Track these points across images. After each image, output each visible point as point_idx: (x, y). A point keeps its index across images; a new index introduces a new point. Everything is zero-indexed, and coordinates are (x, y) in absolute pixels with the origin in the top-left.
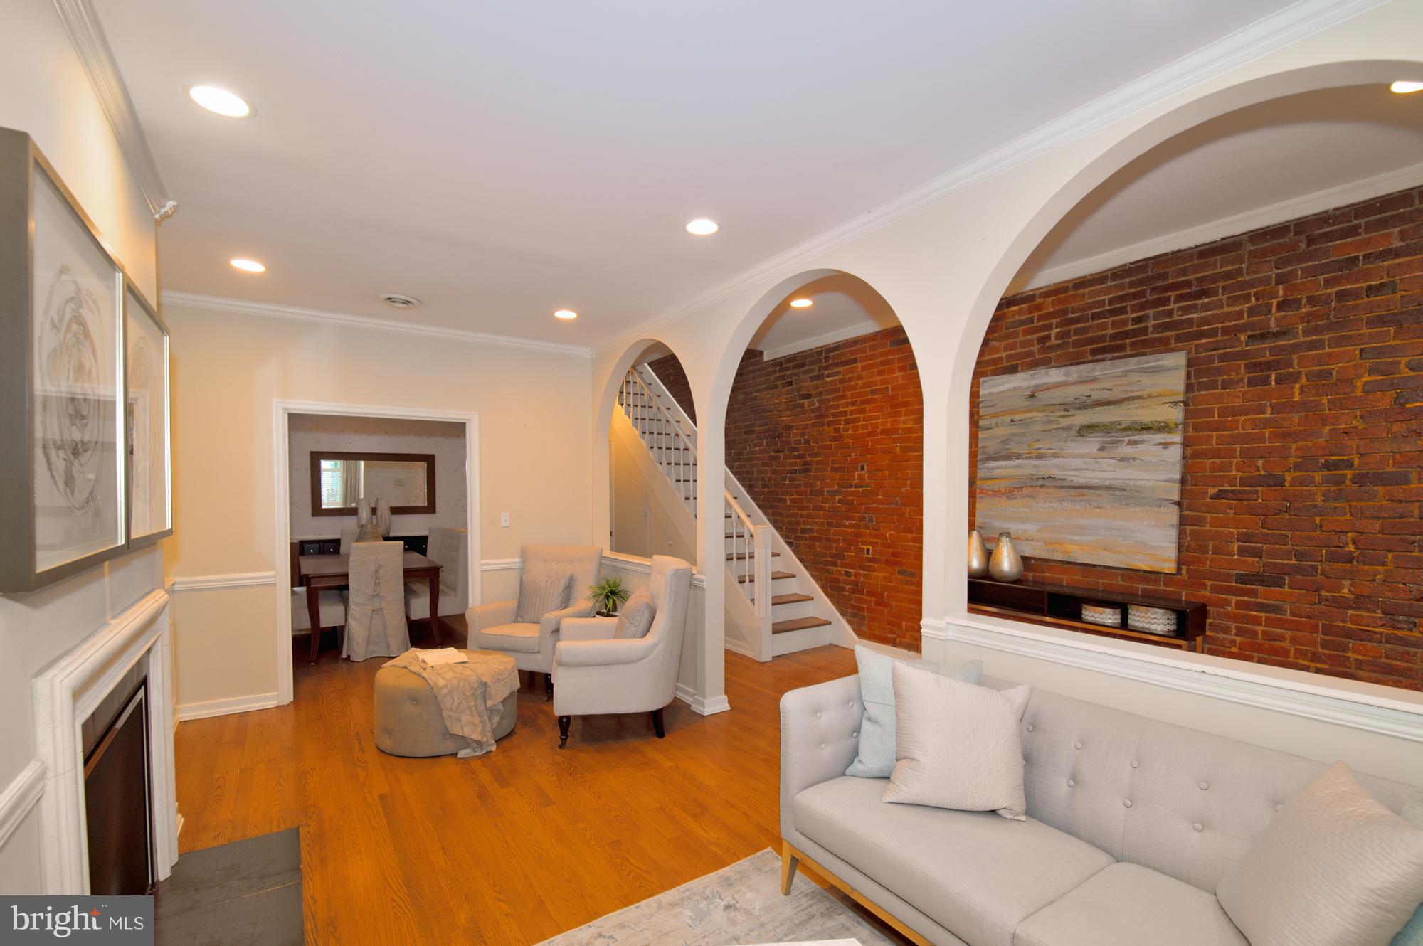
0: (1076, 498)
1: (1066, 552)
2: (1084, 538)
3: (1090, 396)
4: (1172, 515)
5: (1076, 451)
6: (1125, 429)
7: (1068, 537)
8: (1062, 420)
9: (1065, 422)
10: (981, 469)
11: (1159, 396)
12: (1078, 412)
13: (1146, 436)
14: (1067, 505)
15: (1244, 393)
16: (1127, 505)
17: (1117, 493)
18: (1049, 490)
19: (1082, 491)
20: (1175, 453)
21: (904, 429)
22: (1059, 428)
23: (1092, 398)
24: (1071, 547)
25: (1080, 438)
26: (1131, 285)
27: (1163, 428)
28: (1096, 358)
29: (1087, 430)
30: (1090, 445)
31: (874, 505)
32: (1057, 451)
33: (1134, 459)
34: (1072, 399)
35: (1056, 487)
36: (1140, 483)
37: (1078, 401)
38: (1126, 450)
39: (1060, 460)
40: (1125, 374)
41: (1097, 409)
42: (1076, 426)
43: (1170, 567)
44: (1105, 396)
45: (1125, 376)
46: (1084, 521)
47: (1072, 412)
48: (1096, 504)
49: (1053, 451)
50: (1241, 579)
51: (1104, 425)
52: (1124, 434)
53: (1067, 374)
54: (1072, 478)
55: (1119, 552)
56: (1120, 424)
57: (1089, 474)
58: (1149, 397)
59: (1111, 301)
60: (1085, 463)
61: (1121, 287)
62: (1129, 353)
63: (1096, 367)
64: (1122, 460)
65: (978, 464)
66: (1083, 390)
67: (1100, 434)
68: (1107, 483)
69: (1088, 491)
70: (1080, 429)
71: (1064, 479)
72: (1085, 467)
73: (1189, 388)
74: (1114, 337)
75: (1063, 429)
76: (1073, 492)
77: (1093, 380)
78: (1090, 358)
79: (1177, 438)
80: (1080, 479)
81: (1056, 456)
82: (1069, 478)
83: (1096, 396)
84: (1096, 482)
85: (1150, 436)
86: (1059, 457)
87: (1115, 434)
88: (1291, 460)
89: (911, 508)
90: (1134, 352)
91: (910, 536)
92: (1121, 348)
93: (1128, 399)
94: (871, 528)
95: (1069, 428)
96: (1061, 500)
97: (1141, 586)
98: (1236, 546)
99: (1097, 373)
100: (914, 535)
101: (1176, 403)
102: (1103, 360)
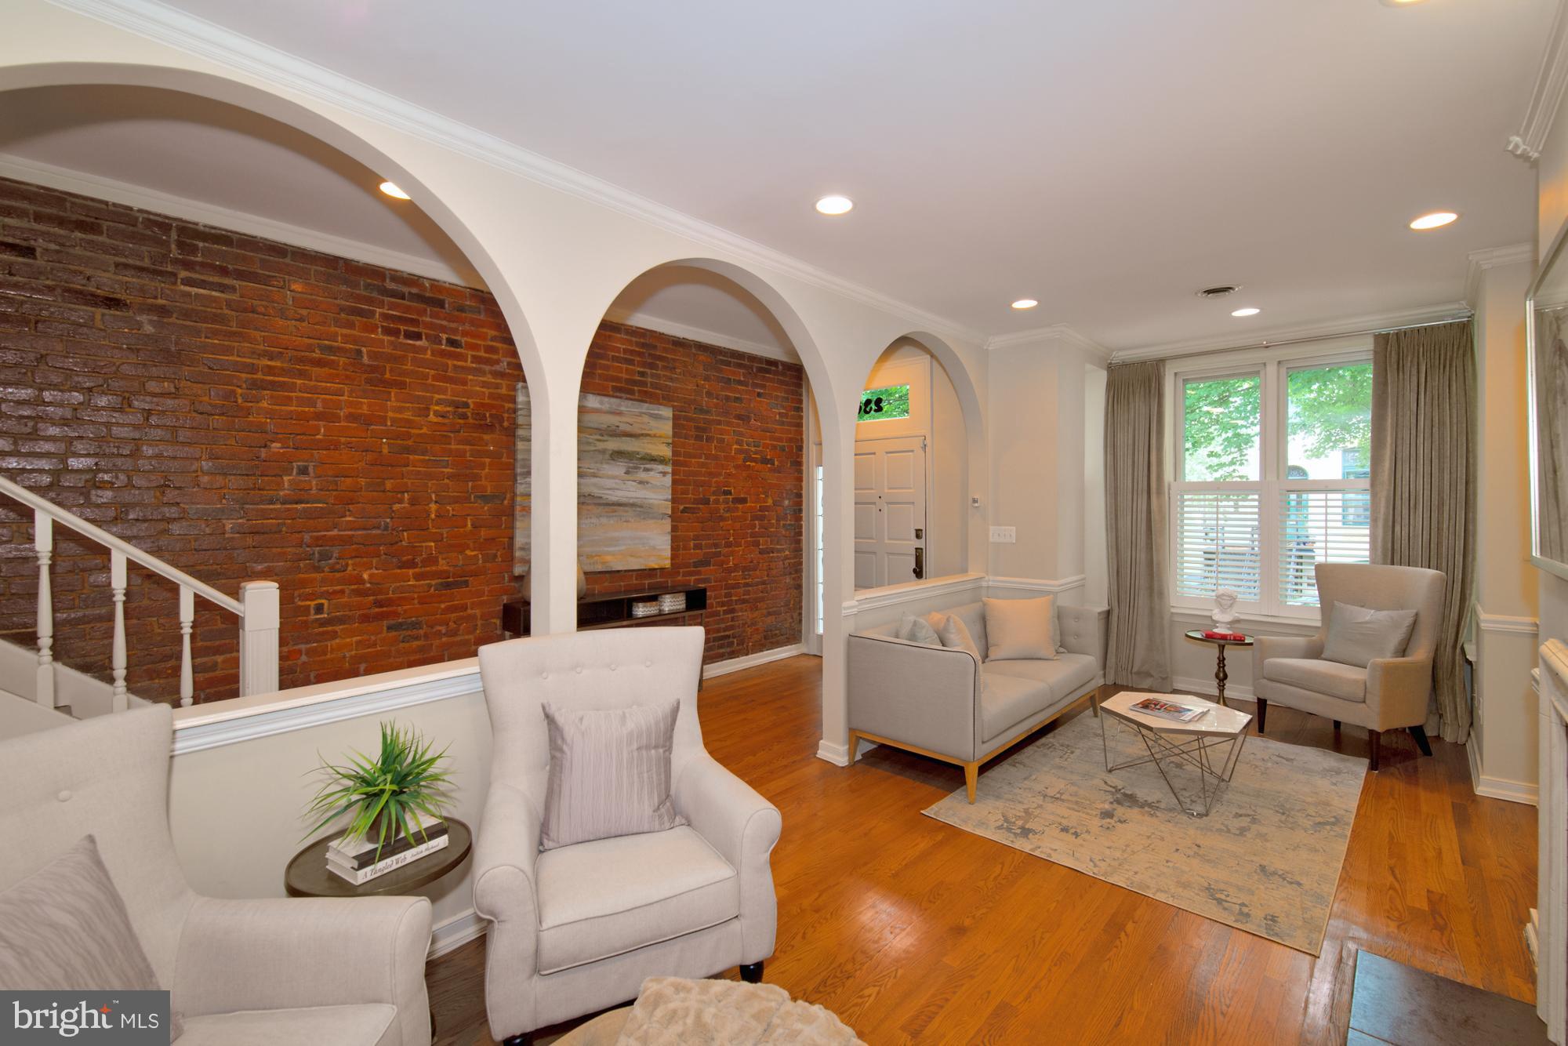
0: (611, 514)
1: (603, 563)
2: (617, 549)
3: (618, 426)
4: (667, 525)
5: (610, 473)
6: (643, 459)
7: (606, 549)
8: (598, 443)
9: (601, 446)
10: (521, 484)
11: (660, 437)
12: (610, 438)
13: (654, 466)
14: (604, 520)
15: (694, 444)
16: (644, 519)
17: (638, 509)
18: (590, 507)
19: (615, 507)
20: (668, 480)
21: (394, 420)
22: (595, 450)
23: (620, 428)
24: (609, 558)
25: (612, 462)
26: (637, 344)
27: (662, 461)
28: (615, 394)
29: (618, 455)
30: (618, 469)
31: (335, 532)
32: (595, 471)
33: (647, 483)
34: (605, 426)
35: (595, 504)
36: (651, 501)
37: (610, 429)
38: (642, 475)
39: (598, 479)
40: (641, 414)
41: (624, 438)
42: (609, 450)
43: (667, 563)
44: (628, 429)
45: (640, 416)
46: (616, 534)
47: (605, 438)
48: (623, 519)
49: (592, 471)
50: (695, 565)
51: (628, 453)
52: (641, 462)
53: (601, 403)
54: (608, 497)
55: (641, 557)
56: (638, 454)
57: (620, 493)
58: (655, 436)
59: (625, 351)
60: (616, 483)
61: (630, 342)
62: (636, 397)
63: (622, 403)
64: (641, 482)
65: (518, 478)
66: (613, 420)
67: (626, 460)
68: (631, 501)
69: (619, 508)
70: (612, 454)
71: (601, 497)
72: (617, 487)
73: (675, 435)
74: (628, 381)
75: (599, 451)
76: (607, 509)
77: (620, 414)
78: (611, 393)
79: (669, 469)
80: (614, 497)
81: (594, 476)
82: (605, 497)
83: (624, 427)
84: (624, 500)
85: (655, 466)
86: (597, 477)
87: (636, 462)
88: (712, 489)
89: (410, 532)
90: (640, 398)
91: (411, 571)
92: (631, 392)
93: (642, 435)
94: (326, 569)
95: (603, 452)
96: (599, 516)
97: (647, 582)
98: (692, 544)
99: (623, 409)
100: (416, 570)
101: (668, 444)
102: (621, 398)
